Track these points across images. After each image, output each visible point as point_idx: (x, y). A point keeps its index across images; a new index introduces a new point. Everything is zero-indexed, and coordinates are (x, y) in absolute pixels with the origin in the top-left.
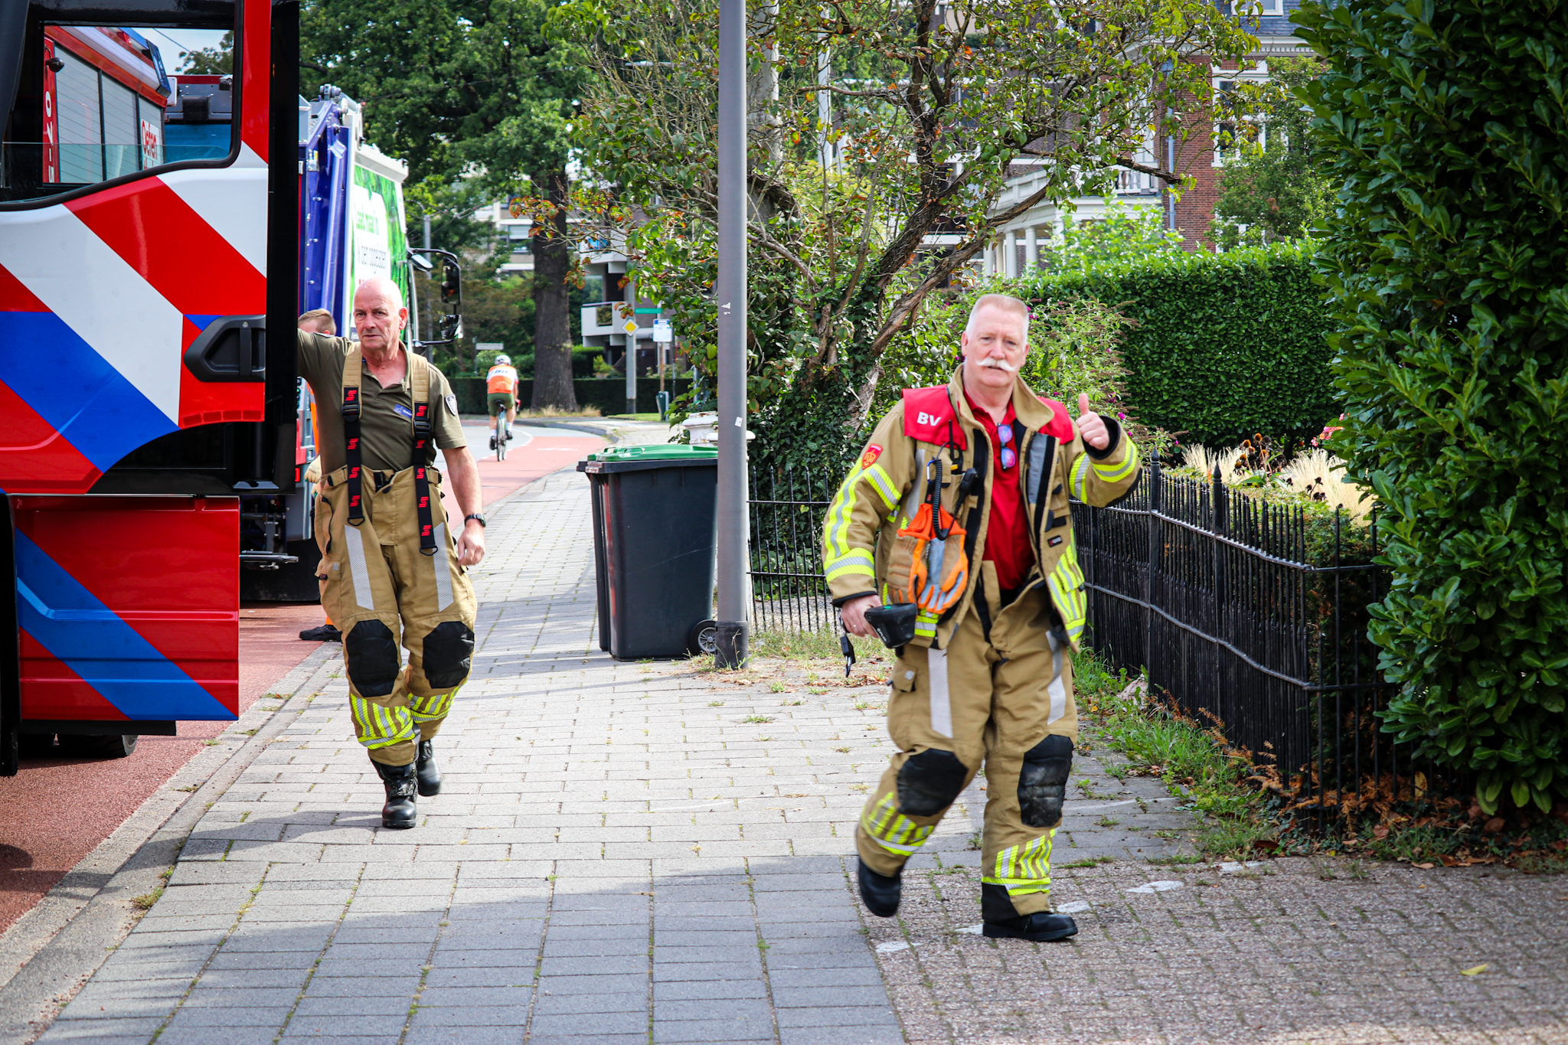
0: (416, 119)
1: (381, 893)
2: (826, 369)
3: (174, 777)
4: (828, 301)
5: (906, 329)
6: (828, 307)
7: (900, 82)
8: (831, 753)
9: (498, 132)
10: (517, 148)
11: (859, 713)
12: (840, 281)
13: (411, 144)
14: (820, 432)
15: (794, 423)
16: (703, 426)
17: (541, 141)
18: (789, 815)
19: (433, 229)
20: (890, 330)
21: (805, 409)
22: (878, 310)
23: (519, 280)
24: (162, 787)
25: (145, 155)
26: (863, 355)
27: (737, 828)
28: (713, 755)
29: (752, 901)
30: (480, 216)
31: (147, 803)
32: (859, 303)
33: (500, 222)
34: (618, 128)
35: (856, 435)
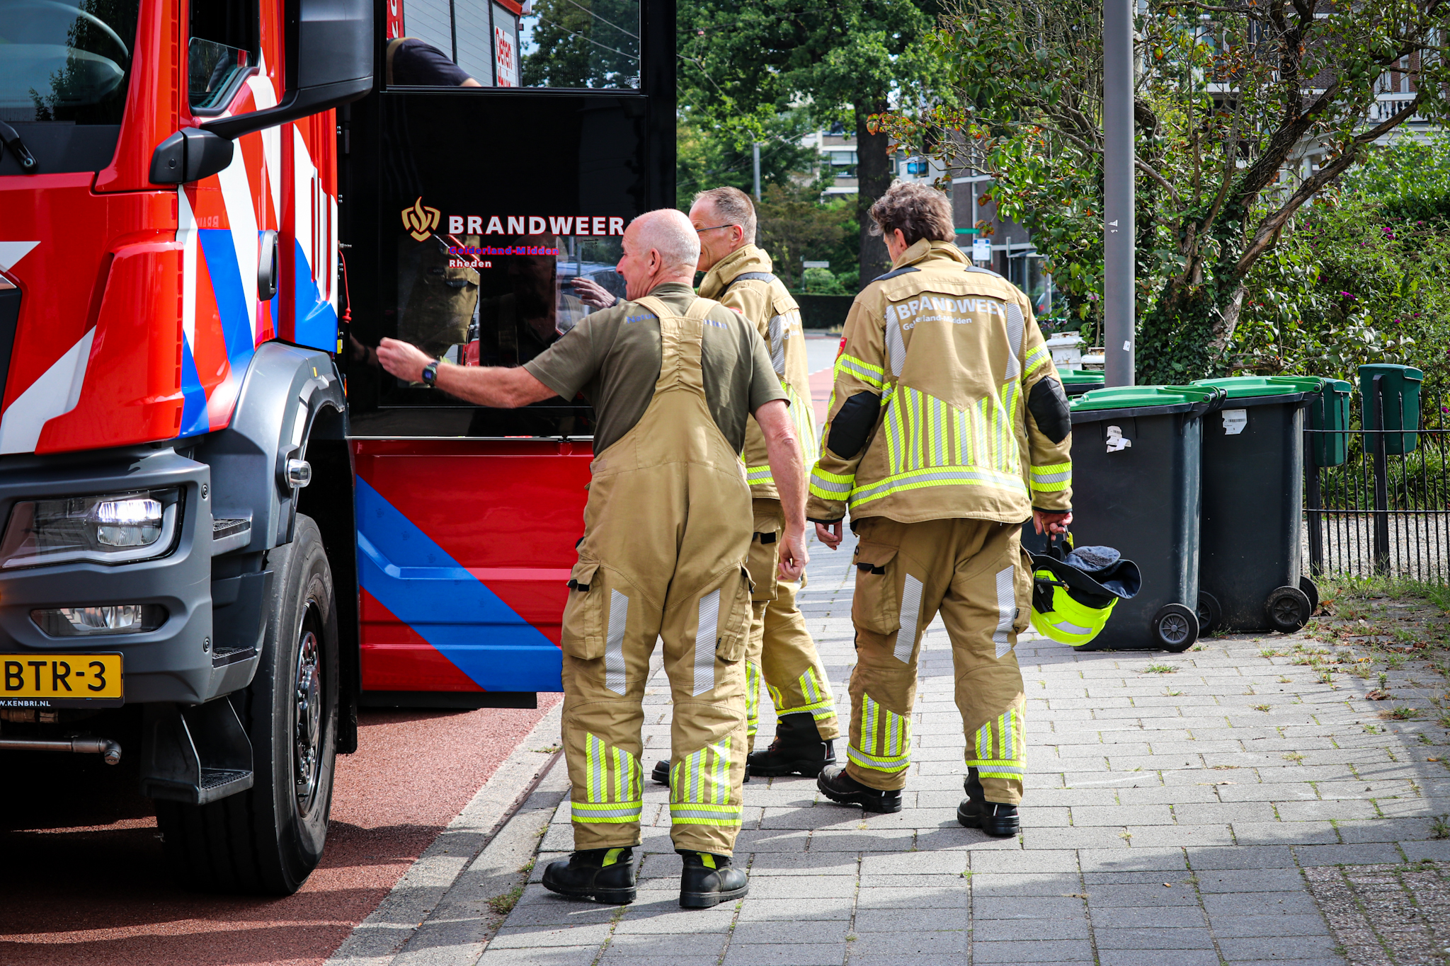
0: (745, 53)
1: (775, 894)
2: (1192, 289)
3: (531, 734)
4: (1193, 220)
5: (1269, 248)
6: (1194, 225)
7: (1201, 17)
8: (1249, 712)
9: (826, 62)
10: (844, 76)
11: (1265, 661)
12: (1205, 199)
13: (742, 76)
14: (1185, 353)
15: (1158, 344)
16: (1066, 347)
17: (866, 71)
18: (1222, 791)
19: (762, 155)
20: (1256, 249)
21: (1170, 330)
22: (1242, 229)
23: (842, 203)
24: (518, 747)
25: (498, 64)
26: (1228, 275)
27: (1167, 809)
28: (1122, 715)
29: (1201, 905)
30: (807, 142)
31: (502, 767)
32: (1223, 222)
33: (823, 149)
34: (980, 43)
35: (1221, 356)
